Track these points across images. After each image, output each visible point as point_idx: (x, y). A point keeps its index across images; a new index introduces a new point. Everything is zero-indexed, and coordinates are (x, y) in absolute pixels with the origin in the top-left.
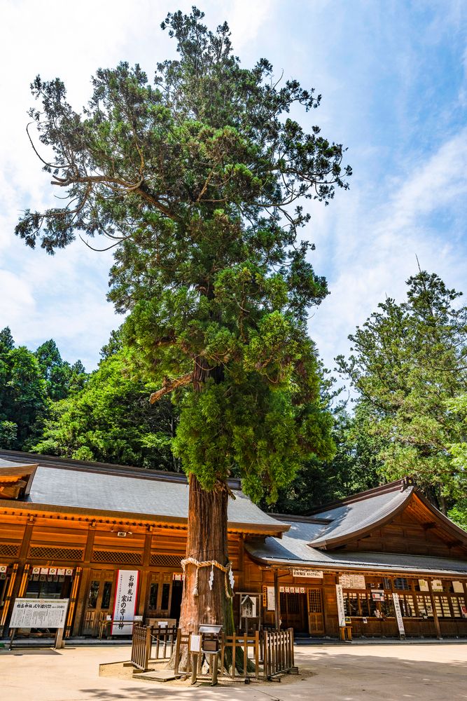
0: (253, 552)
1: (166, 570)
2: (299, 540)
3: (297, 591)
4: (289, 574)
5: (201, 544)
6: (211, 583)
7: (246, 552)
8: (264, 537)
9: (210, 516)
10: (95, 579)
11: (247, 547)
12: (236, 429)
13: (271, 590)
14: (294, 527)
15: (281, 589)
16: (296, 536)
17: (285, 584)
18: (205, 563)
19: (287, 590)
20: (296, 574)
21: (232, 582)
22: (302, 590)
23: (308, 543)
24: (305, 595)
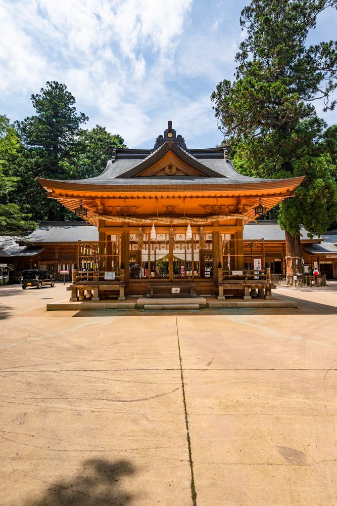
0: (307, 250)
1: (271, 258)
2: (329, 243)
3: (328, 263)
4: (324, 257)
5: (292, 251)
6: (297, 263)
7: (304, 250)
8: (312, 243)
9: (294, 244)
10: (247, 262)
11: (304, 248)
12: (304, 217)
13: (316, 263)
14: (326, 237)
15: (320, 262)
16: (328, 241)
17: (322, 261)
18: (294, 257)
19: (323, 263)
20: (327, 257)
21: (303, 262)
22: (330, 262)
23: (334, 244)
24: (332, 264)
